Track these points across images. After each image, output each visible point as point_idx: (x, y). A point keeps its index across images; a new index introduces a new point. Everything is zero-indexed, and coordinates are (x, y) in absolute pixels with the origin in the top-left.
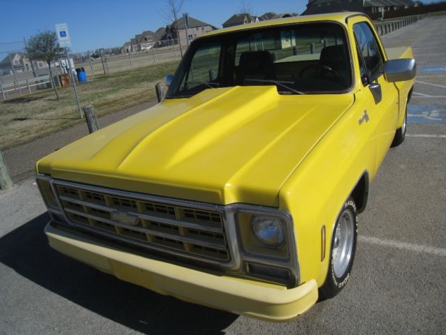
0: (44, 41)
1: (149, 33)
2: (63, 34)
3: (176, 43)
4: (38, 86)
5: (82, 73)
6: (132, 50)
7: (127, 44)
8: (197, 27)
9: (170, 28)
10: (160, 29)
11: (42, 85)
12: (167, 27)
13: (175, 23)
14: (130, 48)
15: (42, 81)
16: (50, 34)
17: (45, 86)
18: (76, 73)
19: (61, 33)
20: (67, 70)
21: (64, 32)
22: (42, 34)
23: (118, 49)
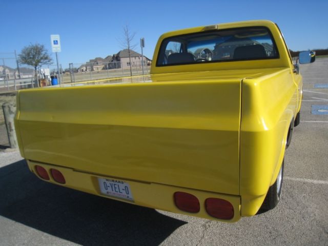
0: (34, 51)
1: (100, 59)
2: (56, 42)
3: (119, 67)
4: (21, 86)
5: (55, 80)
6: (86, 70)
7: (83, 66)
8: (135, 57)
9: (115, 56)
10: (109, 56)
11: (25, 85)
12: (114, 55)
13: (119, 53)
14: (84, 68)
15: (25, 83)
16: (39, 46)
17: (27, 87)
18: (51, 79)
19: (54, 41)
20: (45, 76)
21: (57, 41)
22: (33, 46)
23: (75, 69)
